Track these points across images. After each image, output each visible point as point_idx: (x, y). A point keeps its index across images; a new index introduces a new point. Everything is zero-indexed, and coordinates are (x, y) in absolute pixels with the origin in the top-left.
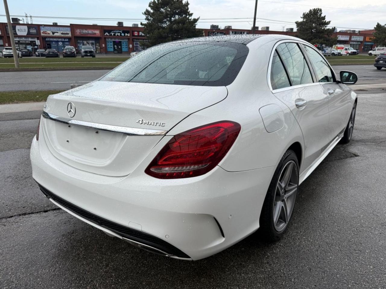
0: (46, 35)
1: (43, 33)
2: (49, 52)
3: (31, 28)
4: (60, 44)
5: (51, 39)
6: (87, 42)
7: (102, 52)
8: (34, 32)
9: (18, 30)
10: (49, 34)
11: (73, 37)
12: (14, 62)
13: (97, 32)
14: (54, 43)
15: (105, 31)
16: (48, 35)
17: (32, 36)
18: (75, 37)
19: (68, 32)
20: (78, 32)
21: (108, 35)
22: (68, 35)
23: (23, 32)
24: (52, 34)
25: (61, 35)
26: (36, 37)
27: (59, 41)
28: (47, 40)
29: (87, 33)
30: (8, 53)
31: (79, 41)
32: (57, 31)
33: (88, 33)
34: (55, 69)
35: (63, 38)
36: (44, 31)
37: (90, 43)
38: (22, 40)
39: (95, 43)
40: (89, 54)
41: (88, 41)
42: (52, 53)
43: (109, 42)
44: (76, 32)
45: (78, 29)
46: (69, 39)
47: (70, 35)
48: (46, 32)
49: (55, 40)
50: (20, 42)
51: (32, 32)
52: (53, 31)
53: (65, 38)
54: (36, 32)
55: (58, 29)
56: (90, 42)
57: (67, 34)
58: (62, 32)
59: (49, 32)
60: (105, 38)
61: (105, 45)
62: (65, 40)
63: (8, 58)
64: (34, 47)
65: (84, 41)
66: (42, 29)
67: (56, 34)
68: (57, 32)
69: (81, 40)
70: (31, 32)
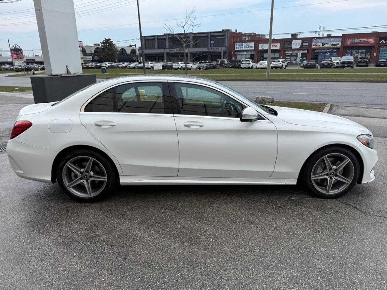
0: (316, 47)
1: (313, 45)
2: (308, 64)
3: (305, 42)
4: (327, 54)
5: (320, 51)
6: (356, 52)
7: (372, 62)
8: (306, 45)
9: (294, 44)
10: (319, 45)
11: (343, 48)
12: (266, 73)
13: (371, 41)
14: (322, 54)
15: (381, 39)
16: (318, 47)
17: (304, 49)
18: (344, 47)
19: (338, 43)
20: (349, 42)
21: (383, 43)
22: (337, 46)
23: (297, 45)
24: (322, 46)
25: (331, 46)
26: (306, 50)
27: (327, 52)
28: (316, 51)
29: (358, 42)
30: (274, 65)
31: (348, 51)
32: (328, 42)
33: (360, 42)
34: (295, 80)
35: (332, 49)
36: (315, 43)
37: (360, 53)
38: (294, 52)
39: (366, 52)
40: (346, 65)
41: (358, 51)
42: (310, 65)
43: (384, 50)
44: (347, 42)
45: (350, 39)
46: (338, 49)
47: (340, 46)
48: (317, 44)
49: (323, 51)
50: (293, 54)
51: (305, 45)
52: (323, 43)
53: (333, 49)
54: (307, 45)
55: (329, 40)
56: (360, 51)
57: (337, 44)
58: (332, 43)
59: (319, 44)
60: (379, 47)
61: (377, 54)
62: (334, 51)
63: (274, 69)
64: (303, 58)
65: (353, 51)
66: (314, 42)
67: (326, 46)
68: (327, 44)
69: (350, 50)
70: (303, 45)
